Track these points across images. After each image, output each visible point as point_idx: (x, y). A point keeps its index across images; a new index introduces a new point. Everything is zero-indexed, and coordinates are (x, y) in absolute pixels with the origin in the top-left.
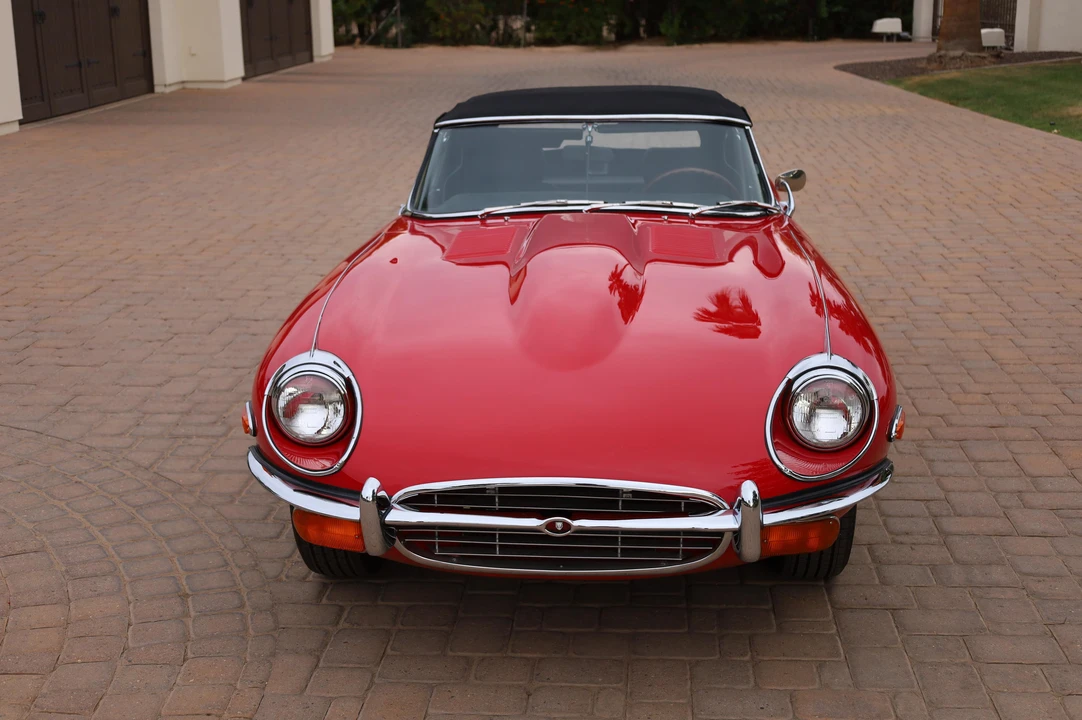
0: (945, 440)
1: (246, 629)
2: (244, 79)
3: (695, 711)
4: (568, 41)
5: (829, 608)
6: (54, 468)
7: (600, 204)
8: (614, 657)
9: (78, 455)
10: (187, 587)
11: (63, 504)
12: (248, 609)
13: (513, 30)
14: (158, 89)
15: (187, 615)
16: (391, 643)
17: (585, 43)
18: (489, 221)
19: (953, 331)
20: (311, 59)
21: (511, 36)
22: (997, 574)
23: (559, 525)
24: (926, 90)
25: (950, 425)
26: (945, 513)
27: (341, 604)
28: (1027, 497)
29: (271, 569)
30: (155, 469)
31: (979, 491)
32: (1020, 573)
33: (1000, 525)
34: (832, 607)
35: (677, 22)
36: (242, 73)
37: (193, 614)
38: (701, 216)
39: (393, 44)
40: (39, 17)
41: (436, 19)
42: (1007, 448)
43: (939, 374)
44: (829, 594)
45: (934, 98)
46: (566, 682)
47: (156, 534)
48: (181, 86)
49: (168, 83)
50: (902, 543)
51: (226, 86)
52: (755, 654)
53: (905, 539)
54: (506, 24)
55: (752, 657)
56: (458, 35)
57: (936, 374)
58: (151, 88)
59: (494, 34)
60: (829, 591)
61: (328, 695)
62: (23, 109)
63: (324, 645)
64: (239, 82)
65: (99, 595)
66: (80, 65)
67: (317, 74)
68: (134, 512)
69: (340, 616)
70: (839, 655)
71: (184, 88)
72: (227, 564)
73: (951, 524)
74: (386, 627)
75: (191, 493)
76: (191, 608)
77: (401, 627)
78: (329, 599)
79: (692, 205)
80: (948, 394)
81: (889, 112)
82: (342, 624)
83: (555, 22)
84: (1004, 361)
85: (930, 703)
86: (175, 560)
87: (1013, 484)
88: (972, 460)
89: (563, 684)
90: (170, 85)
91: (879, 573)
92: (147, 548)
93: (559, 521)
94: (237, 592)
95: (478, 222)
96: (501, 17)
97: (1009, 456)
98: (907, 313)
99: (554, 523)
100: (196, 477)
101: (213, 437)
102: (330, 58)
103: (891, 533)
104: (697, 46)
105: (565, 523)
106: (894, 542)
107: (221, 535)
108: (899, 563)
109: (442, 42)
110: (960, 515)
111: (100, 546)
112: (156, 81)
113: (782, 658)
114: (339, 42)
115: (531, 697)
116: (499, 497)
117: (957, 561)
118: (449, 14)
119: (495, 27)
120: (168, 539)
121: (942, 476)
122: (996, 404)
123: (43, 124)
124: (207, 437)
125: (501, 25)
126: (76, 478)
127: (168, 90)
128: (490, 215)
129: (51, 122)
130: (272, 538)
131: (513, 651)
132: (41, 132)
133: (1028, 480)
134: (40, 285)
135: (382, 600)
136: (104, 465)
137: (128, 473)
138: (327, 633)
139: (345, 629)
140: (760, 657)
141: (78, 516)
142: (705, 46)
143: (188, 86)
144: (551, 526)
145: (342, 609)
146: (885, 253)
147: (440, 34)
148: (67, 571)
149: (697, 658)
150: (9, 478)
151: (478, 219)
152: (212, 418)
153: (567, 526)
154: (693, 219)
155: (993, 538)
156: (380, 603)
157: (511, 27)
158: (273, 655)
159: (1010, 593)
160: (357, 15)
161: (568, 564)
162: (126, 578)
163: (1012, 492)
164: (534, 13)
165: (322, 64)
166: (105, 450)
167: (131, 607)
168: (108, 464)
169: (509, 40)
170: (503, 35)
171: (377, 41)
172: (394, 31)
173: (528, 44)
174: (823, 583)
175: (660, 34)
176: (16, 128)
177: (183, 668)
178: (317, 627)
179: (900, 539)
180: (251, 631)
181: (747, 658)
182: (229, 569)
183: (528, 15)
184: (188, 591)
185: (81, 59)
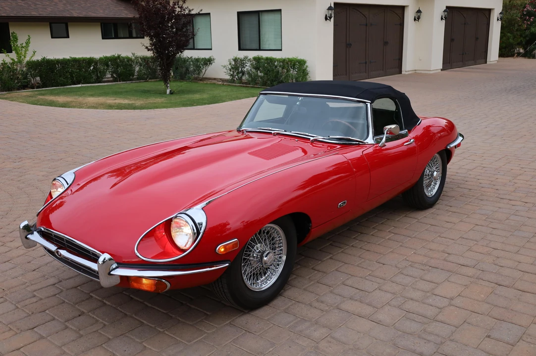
2: (442, 70)
5: (229, 322)
14: (403, 73)
20: (486, 62)
23: (59, 253)
28: (410, 302)
33: (367, 311)
36: (442, 68)
38: (316, 140)
39: (532, 57)
40: (349, 45)
44: (239, 316)
48: (414, 72)
51: (431, 72)
53: (317, 304)
58: (400, 72)
61: (37, 295)
64: (440, 70)
66: (366, 63)
67: (487, 69)
79: (317, 135)
80: (476, 244)
89: (95, 316)
90: (408, 71)
91: (275, 315)
102: (496, 62)
112: (403, 70)
114: (502, 55)
115: (78, 317)
121: (391, 281)
127: (407, 73)
131: (106, 299)
143: (417, 72)
160: (520, 44)
163: (407, 298)
165: (490, 65)
171: (525, 55)
172: (535, 51)
174: (247, 311)
185: (367, 61)
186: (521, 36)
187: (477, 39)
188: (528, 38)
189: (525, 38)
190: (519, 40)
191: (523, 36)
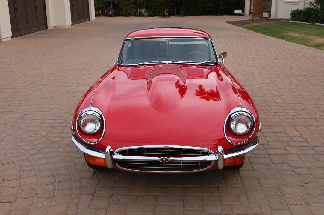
0: (266, 126)
1: (72, 187)
2: (71, 25)
3: (204, 212)
4: (156, 15)
5: (239, 178)
6: (18, 136)
7: (171, 62)
8: (179, 194)
9: (25, 133)
10: (55, 174)
11: (20, 148)
12: (73, 180)
13: (142, 13)
14: (48, 28)
15: (55, 182)
16: (114, 191)
17: (160, 16)
18: (140, 67)
19: (264, 94)
20: (89, 20)
21: (141, 14)
22: (285, 167)
23: (164, 159)
24: (249, 28)
25: (266, 122)
26: (268, 148)
27: (100, 178)
28: (290, 143)
29: (79, 167)
30: (46, 137)
31: (277, 141)
32: (291, 166)
33: (284, 152)
34: (240, 177)
35: (184, 10)
36: (71, 24)
37: (57, 182)
38: (200, 65)
39: (111, 16)
40: (16, 9)
41: (122, 9)
42: (283, 128)
43: (262, 107)
44: (239, 174)
45: (251, 30)
46: (166, 203)
47: (47, 157)
48: (55, 27)
49: (51, 26)
50: (257, 157)
51: (67, 27)
52: (219, 193)
53: (258, 156)
54: (140, 11)
55: (219, 194)
56: (128, 14)
57: (261, 107)
58: (47, 28)
59: (137, 14)
60: (238, 172)
61: (96, 208)
62: (12, 34)
63: (95, 192)
64: (70, 26)
65: (30, 176)
66: (27, 22)
67: (91, 24)
68: (40, 150)
69: (99, 182)
70: (243, 193)
71: (55, 28)
72: (67, 166)
73: (271, 152)
74: (113, 185)
75: (57, 144)
76: (56, 180)
77: (117, 186)
78: (96, 177)
79: (197, 62)
80: (265, 112)
81: (240, 34)
82: (100, 185)
83: (153, 10)
84: (279, 103)
85: (271, 208)
86: (52, 165)
87: (286, 139)
88: (274, 132)
89: (165, 203)
90: (52, 27)
91: (252, 167)
92: (44, 161)
93: (164, 158)
94: (70, 175)
95: (137, 67)
96: (138, 9)
97: (284, 131)
98: (251, 89)
99: (163, 159)
100: (58, 139)
101: (63, 127)
102: (94, 20)
103: (254, 154)
104: (189, 17)
105: (166, 159)
106: (255, 157)
107: (65, 157)
108: (257, 164)
109: (123, 15)
110: (272, 149)
111: (30, 161)
112: (48, 26)
113: (228, 194)
114: (96, 16)
115: (156, 208)
116: (146, 151)
117: (273, 163)
118: (125, 8)
119: (137, 12)
120: (50, 158)
121: (266, 137)
122: (278, 115)
123: (18, 37)
124: (61, 127)
125: (139, 11)
126: (24, 140)
127: (51, 28)
128: (140, 65)
129: (20, 37)
130: (80, 158)
131: (150, 193)
132: (17, 40)
133: (290, 138)
134: (15, 83)
135: (112, 177)
136: (32, 136)
137: (39, 138)
138: (96, 188)
139: (101, 186)
140: (221, 194)
141: (24, 152)
142: (191, 16)
143: (57, 27)
144: (162, 160)
145: (100, 180)
146: (243, 72)
147: (123, 13)
148: (20, 169)
149: (203, 194)
150: (5, 140)
151: (137, 66)
152: (63, 121)
153: (167, 160)
154: (197, 66)
155: (282, 156)
156: (111, 178)
157: (141, 12)
158: (80, 195)
159: (289, 173)
160: (101, 8)
161: (167, 170)
162: (38, 171)
163: (286, 142)
164: (147, 8)
165: (92, 21)
166: (33, 131)
167: (39, 180)
168: (33, 135)
169: (141, 15)
170: (139, 14)
171: (107, 15)
172: (111, 12)
173: (146, 16)
174: (237, 170)
175: (180, 14)
176: (10, 39)
177: (54, 200)
178: (93, 186)
179: (257, 156)
180: (74, 188)
181: (217, 194)
182: (67, 167)
183: (146, 9)
184: (56, 175)
185: (28, 20)
186: (102, 3)
187: (84, 5)
188: (106, 5)
189: (104, 4)
190: (101, 6)
191: (104, 3)
